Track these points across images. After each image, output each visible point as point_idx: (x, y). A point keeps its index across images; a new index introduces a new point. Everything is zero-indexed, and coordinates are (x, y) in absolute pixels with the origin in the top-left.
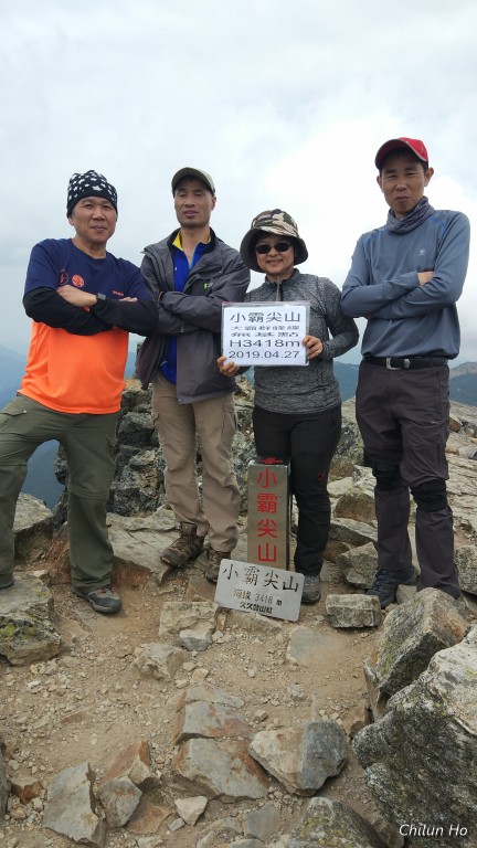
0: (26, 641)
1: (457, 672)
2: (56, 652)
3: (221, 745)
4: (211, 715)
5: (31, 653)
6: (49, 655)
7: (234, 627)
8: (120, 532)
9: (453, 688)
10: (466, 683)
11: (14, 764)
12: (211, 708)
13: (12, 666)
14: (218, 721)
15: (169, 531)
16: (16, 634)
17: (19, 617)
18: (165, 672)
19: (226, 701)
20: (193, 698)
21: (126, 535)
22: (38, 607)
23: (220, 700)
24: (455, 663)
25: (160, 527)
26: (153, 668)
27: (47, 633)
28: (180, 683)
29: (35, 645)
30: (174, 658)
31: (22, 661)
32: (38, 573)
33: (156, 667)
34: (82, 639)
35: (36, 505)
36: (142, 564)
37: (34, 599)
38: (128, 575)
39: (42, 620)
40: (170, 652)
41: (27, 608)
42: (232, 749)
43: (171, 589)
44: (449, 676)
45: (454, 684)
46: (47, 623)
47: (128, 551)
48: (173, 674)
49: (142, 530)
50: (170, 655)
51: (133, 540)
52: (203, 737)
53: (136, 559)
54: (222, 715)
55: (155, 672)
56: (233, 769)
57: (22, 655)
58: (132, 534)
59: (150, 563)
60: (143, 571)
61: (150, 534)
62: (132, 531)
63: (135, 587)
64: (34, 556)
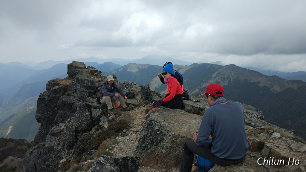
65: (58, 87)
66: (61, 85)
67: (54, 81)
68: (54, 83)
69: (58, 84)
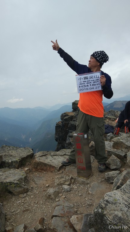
0: (18, 188)
1: (111, 200)
2: (26, 191)
3: (63, 219)
4: (62, 210)
5: (19, 191)
6: (24, 192)
7: (76, 183)
8: (49, 156)
9: (108, 205)
10: (112, 203)
11: (8, 223)
12: (63, 207)
13: (15, 195)
14: (64, 212)
15: (63, 155)
16: (15, 186)
17: (15, 182)
18: (53, 197)
19: (68, 205)
20: (59, 205)
21: (51, 157)
22: (21, 179)
23: (66, 205)
24: (111, 197)
25: (61, 154)
26: (50, 196)
27: (23, 186)
28: (57, 200)
29: (20, 189)
30: (56, 193)
31: (17, 194)
33: (50, 195)
34: (34, 187)
35: (30, 150)
37: (21, 177)
38: (50, 168)
39: (22, 182)
40: (55, 191)
41: (18, 179)
42: (66, 220)
43: (61, 172)
44: (107, 201)
45: (108, 204)
46: (23, 183)
47: (50, 162)
48: (56, 197)
49: (56, 155)
50: (55, 192)
51: (52, 158)
52: (58, 216)
53: (52, 164)
54: (66, 209)
55: (50, 197)
56: (65, 226)
57: (17, 192)
58: (53, 157)
59: (55, 165)
60: (53, 167)
61: (58, 156)
62: (53, 156)
63: (52, 172)
64: (27, 164)
65: (67, 117)
66: (69, 116)
67: (65, 113)
68: (65, 114)
69: (67, 115)
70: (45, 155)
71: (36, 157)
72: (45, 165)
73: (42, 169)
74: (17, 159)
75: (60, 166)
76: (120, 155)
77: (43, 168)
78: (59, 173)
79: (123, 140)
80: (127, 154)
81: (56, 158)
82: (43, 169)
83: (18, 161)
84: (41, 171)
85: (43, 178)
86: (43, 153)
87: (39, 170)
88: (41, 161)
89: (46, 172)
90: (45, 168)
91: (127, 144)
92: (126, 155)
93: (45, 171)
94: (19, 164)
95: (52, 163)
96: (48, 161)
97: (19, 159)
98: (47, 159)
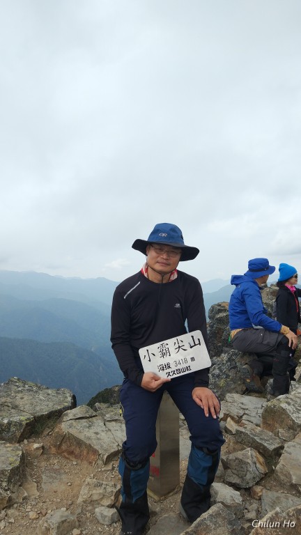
2: (7, 505)
8: (99, 421)
21: (102, 424)
26: (48, 529)
32: (36, 446)
34: (33, 497)
35: (66, 397)
36: (95, 447)
37: (4, 466)
38: (88, 453)
43: (110, 467)
47: (93, 436)
49: (113, 420)
50: (63, 522)
51: (104, 428)
55: (49, 533)
58: (107, 423)
59: (102, 446)
60: (95, 452)
61: (120, 424)
62: (108, 421)
63: (90, 463)
64: (46, 433)
65: (225, 314)
67: (219, 305)
68: (219, 308)
69: (225, 310)
70: (91, 417)
71: (65, 418)
72: (79, 443)
73: (71, 453)
74: (23, 418)
75: (113, 451)
76: (265, 447)
77: (73, 448)
78: (105, 470)
79: (289, 404)
80: (286, 445)
81: (111, 428)
82: (73, 452)
83: (24, 423)
84: (67, 456)
85: (64, 476)
86: (87, 412)
87: (63, 452)
88: (73, 431)
89: (79, 461)
90: (78, 450)
91: (294, 416)
92: (282, 448)
93: (77, 457)
94: (24, 430)
95: (94, 442)
96: (88, 434)
97: (28, 419)
98: (90, 426)
